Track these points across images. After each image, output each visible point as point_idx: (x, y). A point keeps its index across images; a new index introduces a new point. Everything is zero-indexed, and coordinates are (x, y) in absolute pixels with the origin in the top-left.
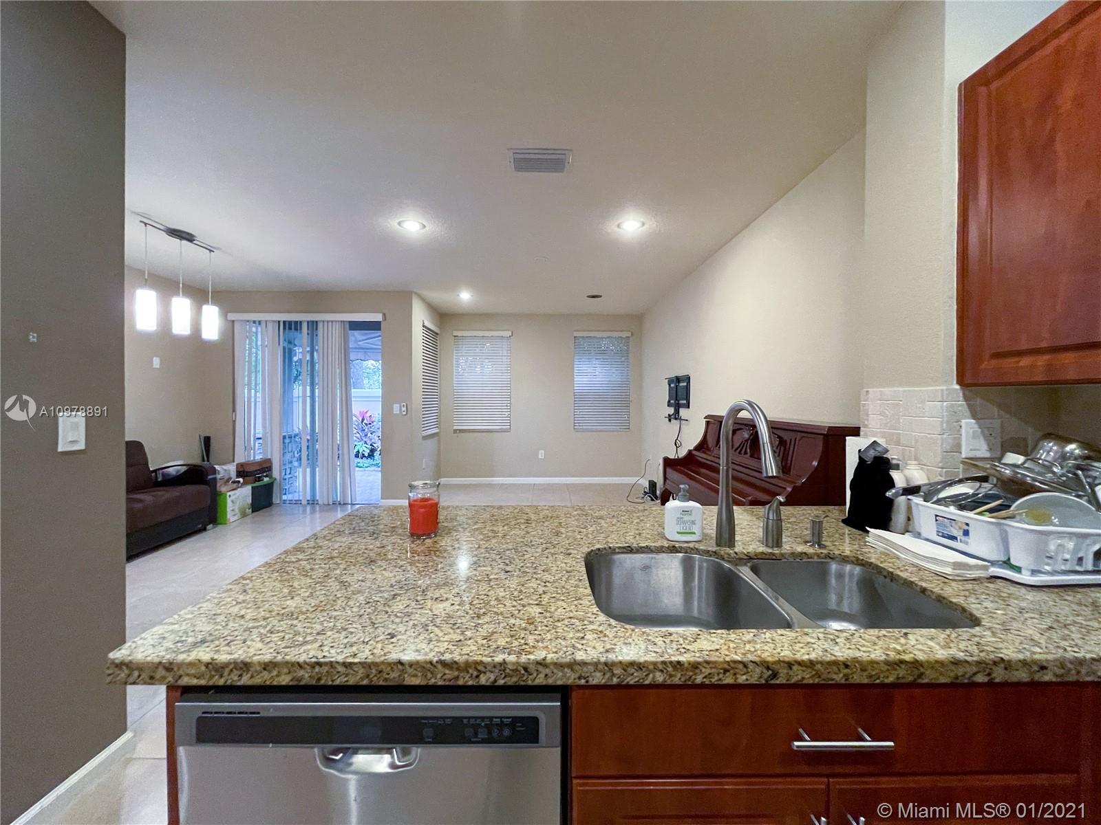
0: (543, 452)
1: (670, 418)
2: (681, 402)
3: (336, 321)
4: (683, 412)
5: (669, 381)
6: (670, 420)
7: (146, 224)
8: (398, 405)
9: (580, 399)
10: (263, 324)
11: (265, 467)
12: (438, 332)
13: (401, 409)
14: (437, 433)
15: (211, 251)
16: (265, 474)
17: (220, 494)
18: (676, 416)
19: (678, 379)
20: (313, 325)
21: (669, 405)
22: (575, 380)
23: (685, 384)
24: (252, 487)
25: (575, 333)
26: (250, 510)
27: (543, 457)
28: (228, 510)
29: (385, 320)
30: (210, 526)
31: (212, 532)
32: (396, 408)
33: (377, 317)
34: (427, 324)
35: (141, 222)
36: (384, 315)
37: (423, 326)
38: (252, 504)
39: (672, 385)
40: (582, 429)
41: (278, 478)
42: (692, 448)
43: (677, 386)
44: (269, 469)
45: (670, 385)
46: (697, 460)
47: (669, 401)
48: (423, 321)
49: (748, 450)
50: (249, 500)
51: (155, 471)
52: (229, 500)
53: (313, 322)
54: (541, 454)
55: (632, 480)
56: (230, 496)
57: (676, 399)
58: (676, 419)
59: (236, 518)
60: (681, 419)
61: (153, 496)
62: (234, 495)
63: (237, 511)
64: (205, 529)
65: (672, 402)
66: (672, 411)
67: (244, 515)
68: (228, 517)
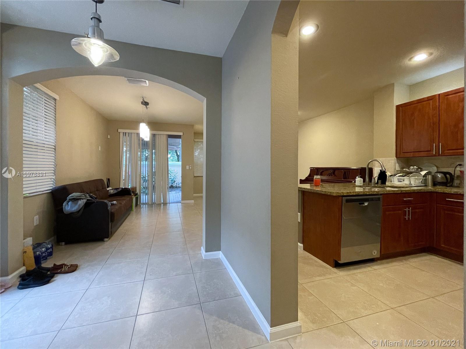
3: (164, 134)
13: (189, 167)
32: (187, 167)
36: (183, 133)
49: (333, 175)
51: (108, 191)
62: (134, 200)
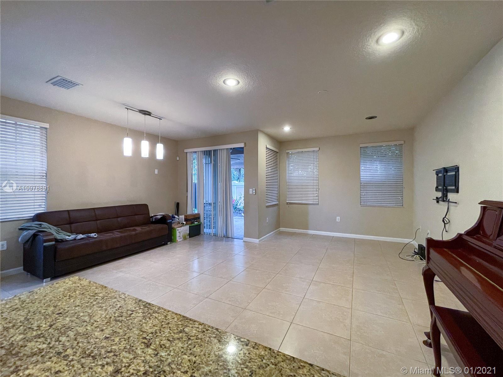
0: (339, 218)
1: (438, 200)
2: (449, 188)
3: (225, 149)
4: (451, 196)
5: (436, 172)
6: (438, 202)
7: (128, 109)
8: (252, 189)
9: (364, 186)
10: (197, 153)
11: (197, 217)
12: (277, 151)
13: (253, 192)
14: (277, 204)
15: (160, 119)
16: (196, 221)
17: (174, 229)
18: (444, 198)
19: (446, 170)
20: (215, 151)
21: (437, 189)
22: (361, 174)
23: (454, 173)
24: (189, 226)
25: (360, 145)
26: (189, 237)
27: (339, 221)
28: (177, 236)
29: (246, 146)
30: (169, 243)
31: (169, 245)
32: (251, 191)
33: (242, 145)
34: (268, 146)
35: (126, 108)
36: (245, 144)
37: (267, 148)
38: (189, 234)
39: (440, 175)
40: (366, 205)
41: (202, 222)
42: (463, 232)
43: (444, 175)
44: (199, 218)
45: (437, 175)
46: (469, 245)
47: (437, 187)
48: (266, 145)
50: (188, 232)
51: (152, 217)
52: (177, 232)
53: (215, 150)
54: (338, 219)
55: (406, 241)
56: (178, 230)
57: (444, 186)
58: (444, 201)
59: (181, 240)
60: (449, 201)
61: (141, 228)
62: (180, 229)
63: (181, 236)
64: (167, 244)
65: (440, 187)
66: (439, 194)
67: (185, 238)
68: (177, 239)
